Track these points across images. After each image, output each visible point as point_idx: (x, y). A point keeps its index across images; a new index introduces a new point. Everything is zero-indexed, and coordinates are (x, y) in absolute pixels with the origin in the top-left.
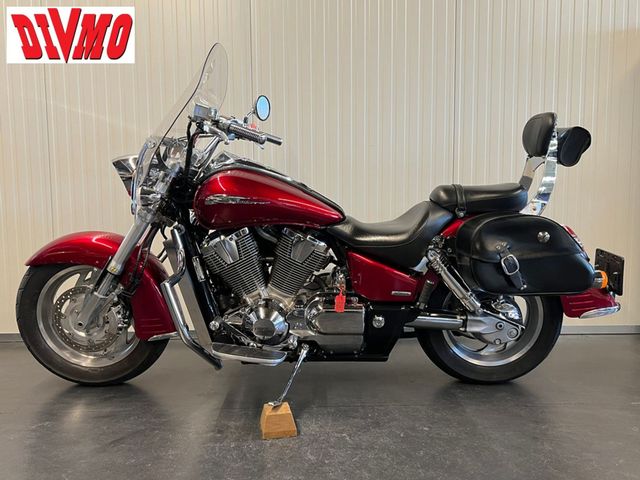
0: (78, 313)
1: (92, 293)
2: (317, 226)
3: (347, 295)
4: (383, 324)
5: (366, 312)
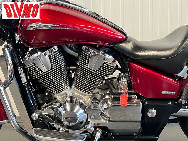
3: (129, 94)
4: (155, 115)
5: (143, 106)
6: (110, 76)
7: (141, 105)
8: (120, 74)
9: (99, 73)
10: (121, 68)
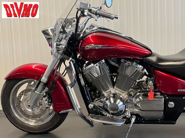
0: (28, 101)
1: (34, 91)
2: (138, 58)
3: (154, 92)
4: (173, 106)
5: (165, 100)
6: (141, 80)
7: (163, 99)
8: (147, 78)
9: (133, 77)
10: (148, 74)
